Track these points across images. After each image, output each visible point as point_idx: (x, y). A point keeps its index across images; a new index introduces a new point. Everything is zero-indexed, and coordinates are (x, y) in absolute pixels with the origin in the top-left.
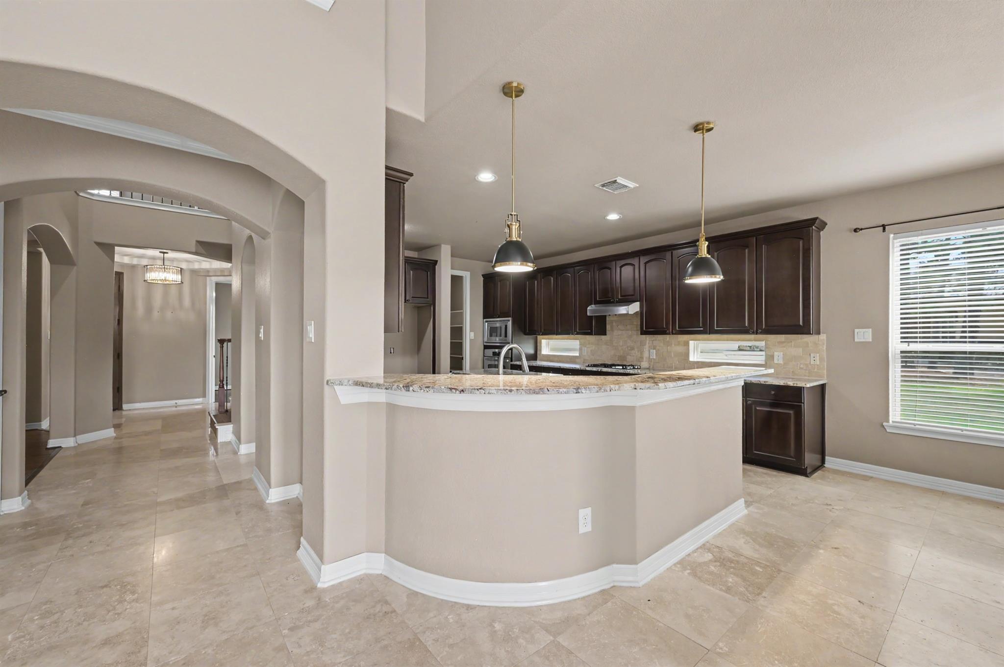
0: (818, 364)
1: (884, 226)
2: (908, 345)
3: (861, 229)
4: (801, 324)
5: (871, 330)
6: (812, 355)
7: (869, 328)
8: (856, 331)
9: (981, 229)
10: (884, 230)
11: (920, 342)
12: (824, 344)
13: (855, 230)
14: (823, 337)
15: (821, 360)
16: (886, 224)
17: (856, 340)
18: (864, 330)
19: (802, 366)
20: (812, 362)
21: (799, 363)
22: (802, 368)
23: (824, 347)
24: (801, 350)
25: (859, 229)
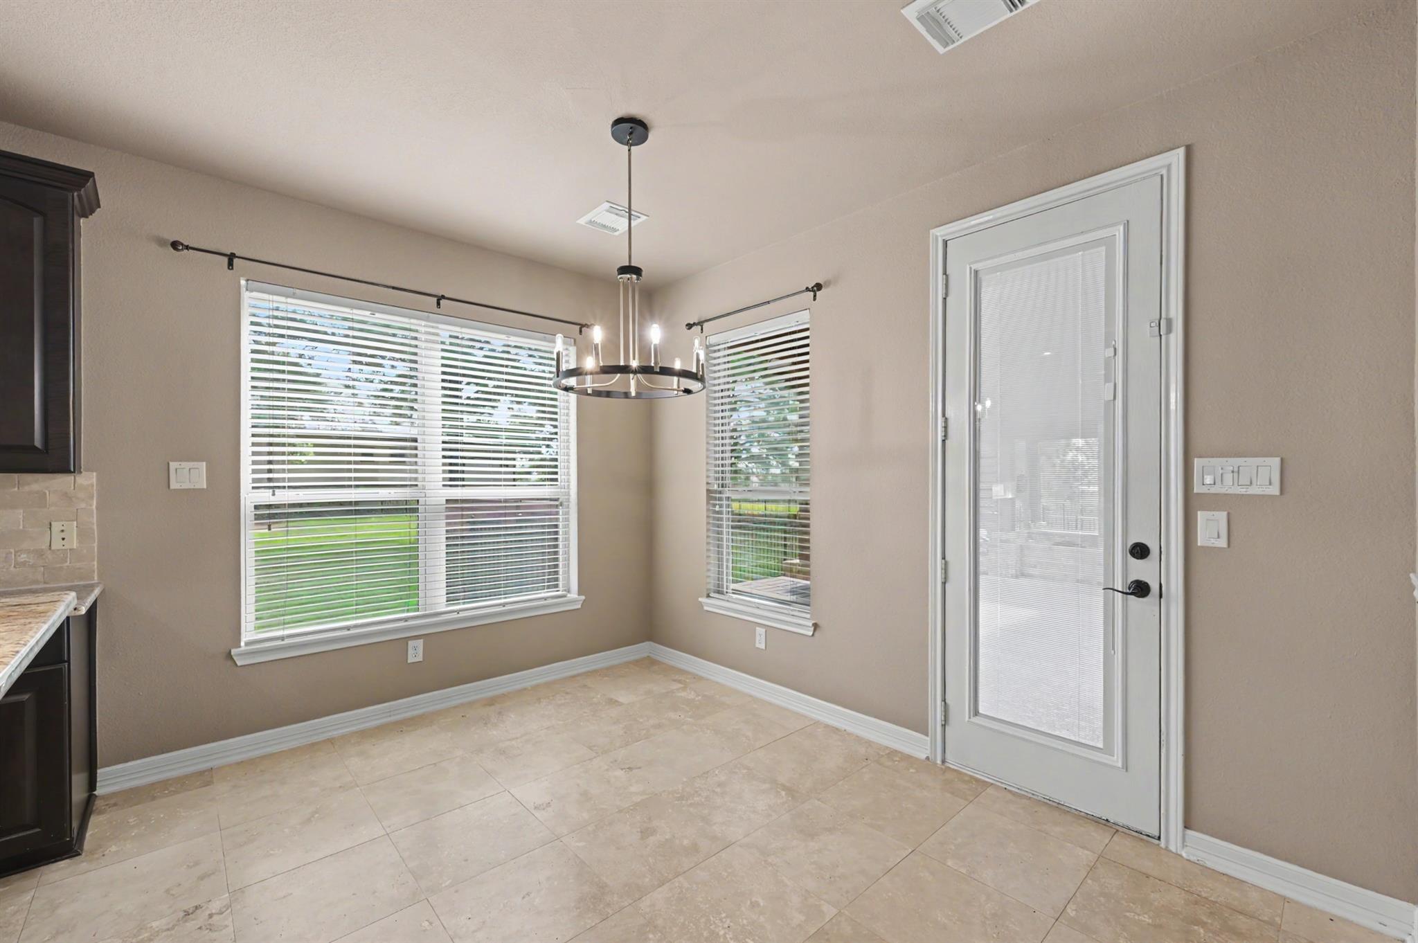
0: (75, 546)
1: (231, 257)
2: (274, 495)
3: (187, 248)
4: (38, 441)
5: (204, 463)
6: (56, 526)
7: (203, 461)
8: (173, 465)
9: (368, 313)
10: (230, 265)
11: (289, 487)
12: (92, 498)
13: (175, 245)
14: (87, 480)
15: (83, 534)
16: (237, 255)
17: (174, 485)
18: (191, 464)
19: (23, 557)
20: (57, 544)
21: (12, 551)
22: (24, 564)
23: (91, 505)
24: (20, 514)
25: (182, 244)
